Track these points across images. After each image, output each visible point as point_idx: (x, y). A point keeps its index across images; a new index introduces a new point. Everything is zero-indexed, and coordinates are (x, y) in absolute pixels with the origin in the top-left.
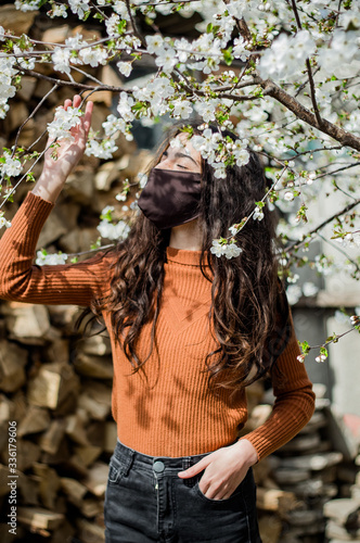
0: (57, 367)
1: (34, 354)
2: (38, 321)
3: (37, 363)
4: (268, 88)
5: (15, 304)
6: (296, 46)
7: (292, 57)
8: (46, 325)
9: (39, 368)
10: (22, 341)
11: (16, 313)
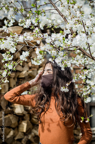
0: (26, 121)
1: (20, 118)
2: (21, 109)
3: (21, 120)
4: (78, 48)
5: (15, 105)
6: (82, 37)
7: (81, 40)
8: (23, 110)
9: (21, 122)
10: (17, 114)
11: (16, 107)
